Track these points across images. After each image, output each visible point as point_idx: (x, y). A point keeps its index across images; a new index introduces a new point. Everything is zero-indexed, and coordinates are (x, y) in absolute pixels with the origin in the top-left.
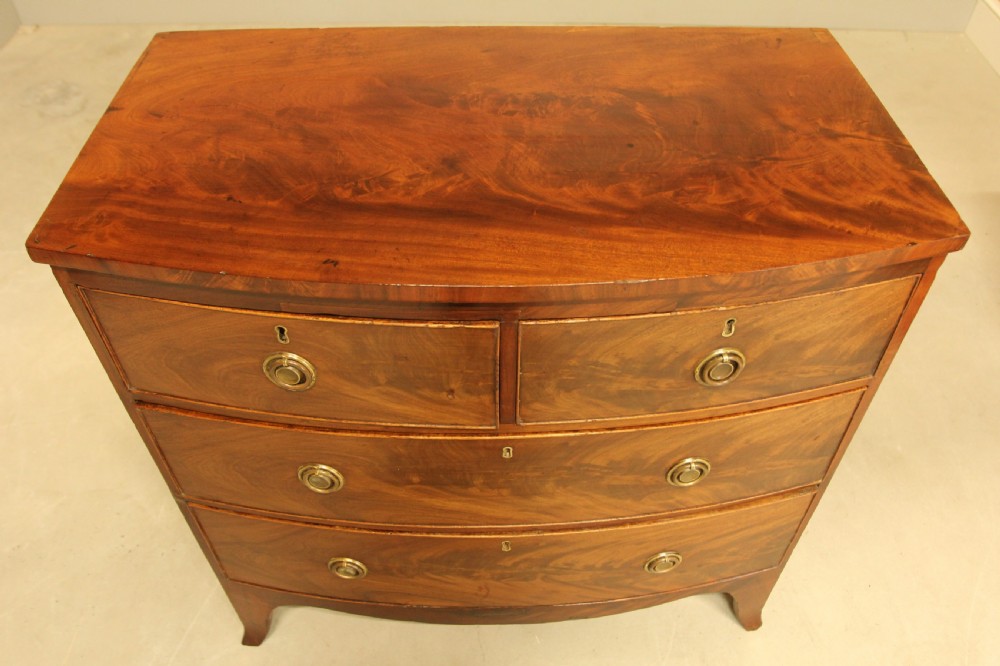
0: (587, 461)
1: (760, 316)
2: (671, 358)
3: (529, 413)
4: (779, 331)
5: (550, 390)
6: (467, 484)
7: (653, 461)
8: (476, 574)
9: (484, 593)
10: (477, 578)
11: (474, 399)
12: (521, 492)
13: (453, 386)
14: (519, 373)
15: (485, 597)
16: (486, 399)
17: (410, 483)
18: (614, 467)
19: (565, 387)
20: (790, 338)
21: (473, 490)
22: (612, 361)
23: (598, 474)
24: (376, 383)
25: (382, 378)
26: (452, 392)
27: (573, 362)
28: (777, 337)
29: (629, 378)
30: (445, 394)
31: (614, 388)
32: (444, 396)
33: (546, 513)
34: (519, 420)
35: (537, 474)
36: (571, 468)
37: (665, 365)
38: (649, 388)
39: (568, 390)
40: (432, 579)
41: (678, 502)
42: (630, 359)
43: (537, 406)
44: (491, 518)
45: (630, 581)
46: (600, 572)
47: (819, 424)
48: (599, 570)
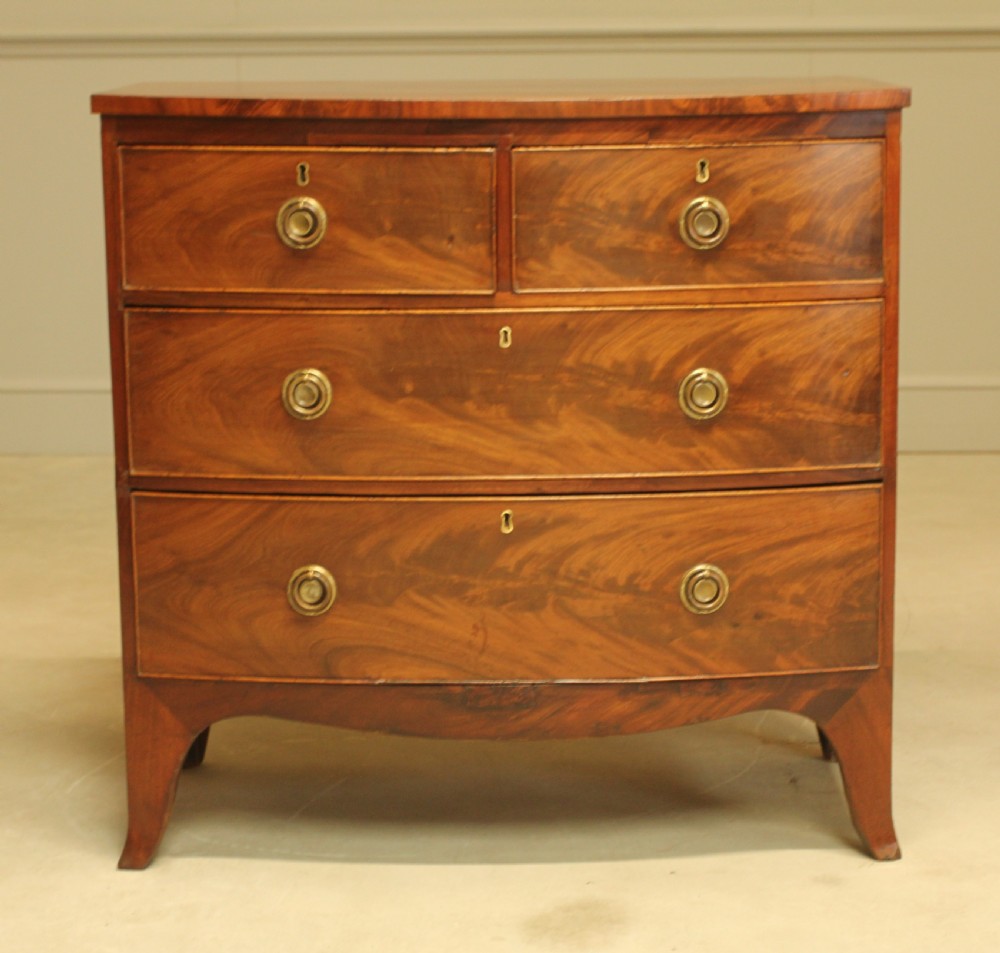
0: (587, 358)
1: (729, 161)
2: (654, 204)
3: (524, 275)
4: (753, 183)
5: (543, 241)
6: (463, 395)
7: (659, 366)
8: (471, 593)
9: (479, 640)
10: (472, 601)
11: (473, 249)
12: (526, 413)
13: (454, 230)
14: (514, 217)
15: (482, 651)
16: (482, 249)
17: (403, 394)
18: (617, 372)
19: (557, 238)
20: (767, 195)
21: (470, 407)
22: (600, 204)
23: (602, 384)
24: (381, 231)
25: (388, 225)
26: (451, 239)
27: (562, 202)
28: (755, 191)
29: (617, 228)
30: (445, 242)
31: (603, 243)
32: (445, 246)
33: (551, 455)
34: (516, 284)
35: (537, 377)
36: (570, 370)
37: (649, 214)
38: (638, 247)
39: (562, 242)
40: (417, 606)
41: (702, 454)
42: (615, 202)
43: (533, 265)
45: (667, 630)
46: (625, 599)
47: (843, 346)
48: (624, 593)
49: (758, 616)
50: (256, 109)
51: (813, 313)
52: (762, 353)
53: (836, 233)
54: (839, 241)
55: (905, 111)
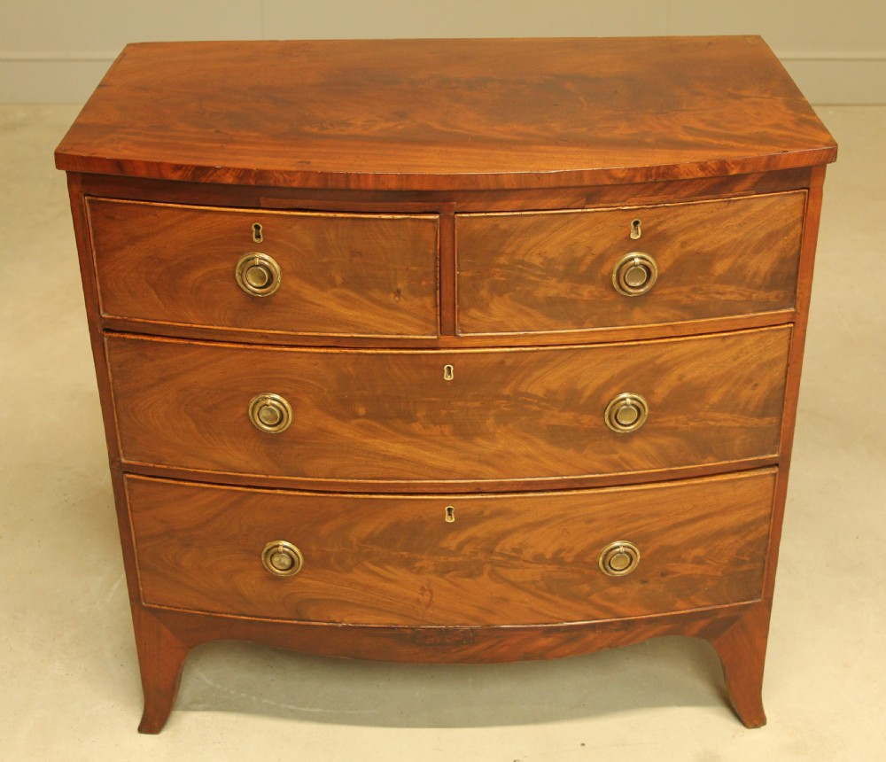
0: (523, 388)
1: (662, 219)
2: (589, 259)
3: (465, 321)
4: (683, 238)
5: (484, 293)
6: (409, 417)
7: (588, 393)
8: (418, 565)
9: (426, 598)
10: (420, 571)
11: (418, 301)
12: (466, 432)
13: (400, 286)
14: (457, 273)
15: (428, 606)
16: (428, 301)
17: (356, 416)
18: (550, 398)
19: (498, 290)
20: (695, 247)
21: (416, 427)
22: (537, 261)
23: (536, 408)
24: (332, 284)
25: (338, 279)
26: (398, 293)
27: (503, 260)
28: (683, 244)
29: (553, 281)
30: (392, 295)
31: (541, 293)
32: (392, 298)
33: (489, 464)
34: (458, 330)
35: (477, 404)
36: (508, 398)
37: (583, 268)
38: (573, 296)
39: (501, 295)
40: (373, 573)
41: (622, 459)
42: (552, 259)
43: (474, 312)
44: (434, 468)
45: (585, 588)
46: (551, 568)
47: (753, 366)
48: (550, 564)
49: (663, 575)
50: (211, 175)
51: (730, 341)
52: (681, 378)
53: (756, 274)
54: (758, 281)
55: (829, 166)
